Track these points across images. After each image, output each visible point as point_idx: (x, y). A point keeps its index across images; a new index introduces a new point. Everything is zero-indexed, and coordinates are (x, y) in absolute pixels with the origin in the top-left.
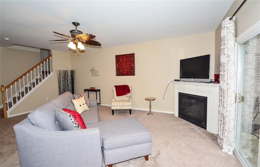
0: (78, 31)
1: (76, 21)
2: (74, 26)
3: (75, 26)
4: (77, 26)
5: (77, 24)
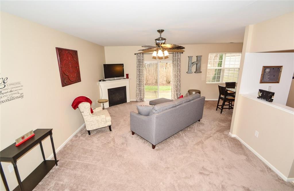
3: (160, 33)
5: (161, 31)
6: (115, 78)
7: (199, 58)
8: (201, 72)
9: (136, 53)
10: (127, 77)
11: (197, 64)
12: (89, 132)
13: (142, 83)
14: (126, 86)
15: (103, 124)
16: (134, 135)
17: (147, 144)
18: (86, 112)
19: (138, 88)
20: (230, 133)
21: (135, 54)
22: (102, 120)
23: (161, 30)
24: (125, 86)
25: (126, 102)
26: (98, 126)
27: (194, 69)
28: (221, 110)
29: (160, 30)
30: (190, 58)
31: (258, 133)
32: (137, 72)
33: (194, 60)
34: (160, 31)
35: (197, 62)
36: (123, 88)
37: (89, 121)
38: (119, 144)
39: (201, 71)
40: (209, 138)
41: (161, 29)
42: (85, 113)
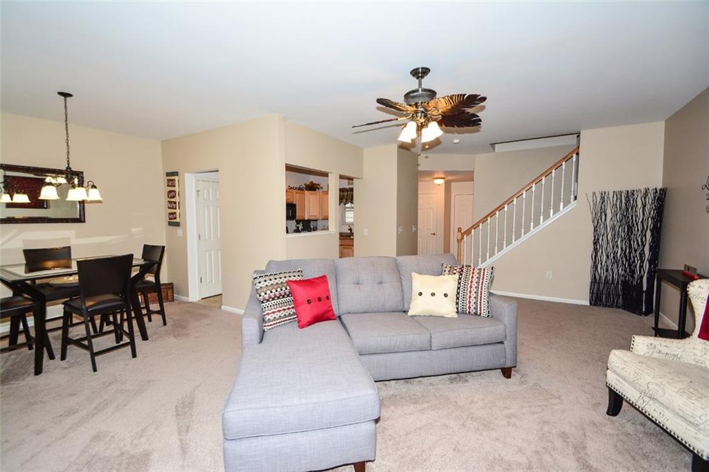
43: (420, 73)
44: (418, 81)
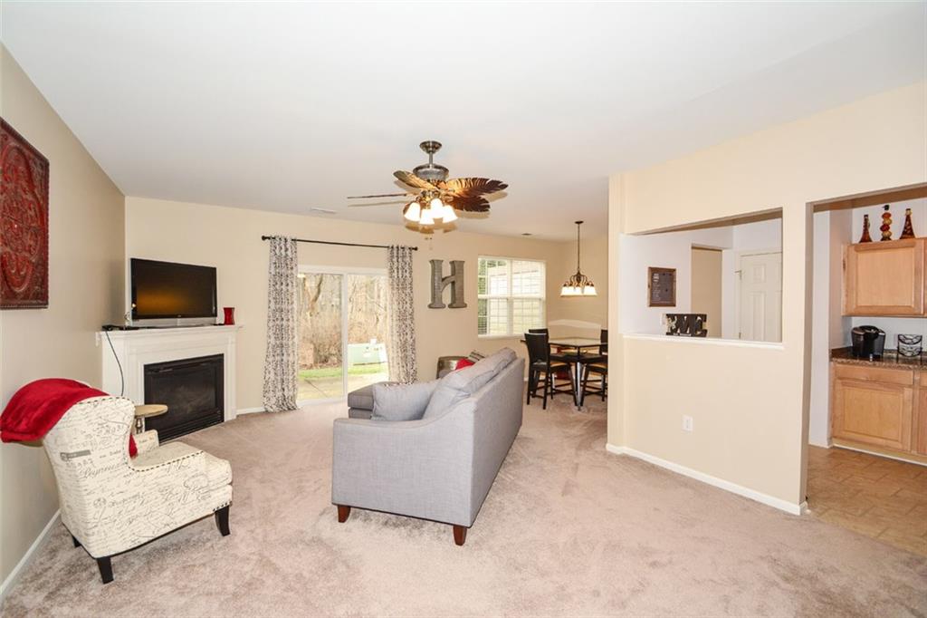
0: (436, 167)
1: (430, 138)
2: (425, 153)
3: (429, 152)
4: (433, 152)
5: (433, 147)
6: (179, 321)
7: (457, 267)
8: (465, 306)
9: (266, 236)
10: (229, 319)
11: (453, 283)
12: (105, 567)
13: (290, 343)
14: (222, 355)
15: (196, 502)
16: (350, 523)
17: (426, 537)
18: (106, 452)
19: (271, 359)
20: (608, 445)
21: (264, 238)
22: (189, 484)
23: (434, 143)
24: (221, 353)
25: (223, 421)
26: (168, 519)
27: (447, 297)
28: (542, 401)
29: (429, 142)
30: (436, 264)
31: (692, 419)
32: (270, 301)
33: (447, 271)
34: (429, 147)
35: (453, 279)
36: (211, 362)
37: (119, 498)
38: (305, 573)
39: (466, 302)
40: (577, 468)
41: (431, 140)
42: (94, 456)
43: (431, 147)
44: (428, 155)
